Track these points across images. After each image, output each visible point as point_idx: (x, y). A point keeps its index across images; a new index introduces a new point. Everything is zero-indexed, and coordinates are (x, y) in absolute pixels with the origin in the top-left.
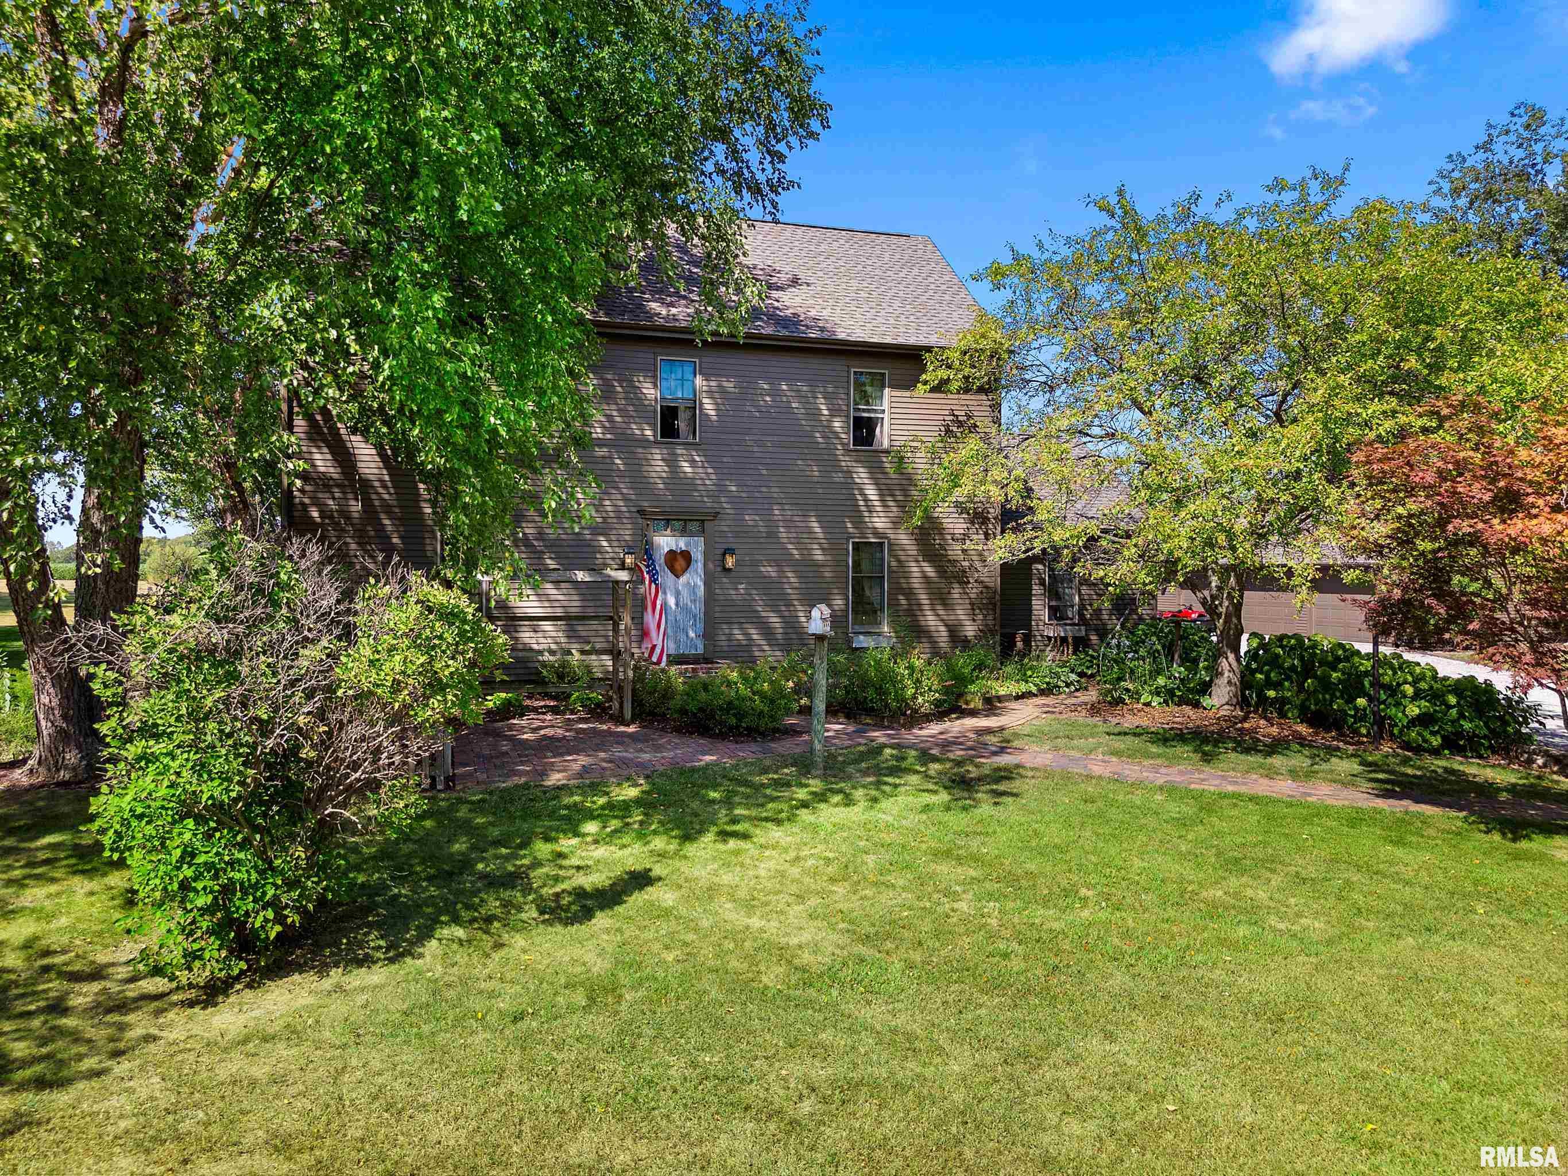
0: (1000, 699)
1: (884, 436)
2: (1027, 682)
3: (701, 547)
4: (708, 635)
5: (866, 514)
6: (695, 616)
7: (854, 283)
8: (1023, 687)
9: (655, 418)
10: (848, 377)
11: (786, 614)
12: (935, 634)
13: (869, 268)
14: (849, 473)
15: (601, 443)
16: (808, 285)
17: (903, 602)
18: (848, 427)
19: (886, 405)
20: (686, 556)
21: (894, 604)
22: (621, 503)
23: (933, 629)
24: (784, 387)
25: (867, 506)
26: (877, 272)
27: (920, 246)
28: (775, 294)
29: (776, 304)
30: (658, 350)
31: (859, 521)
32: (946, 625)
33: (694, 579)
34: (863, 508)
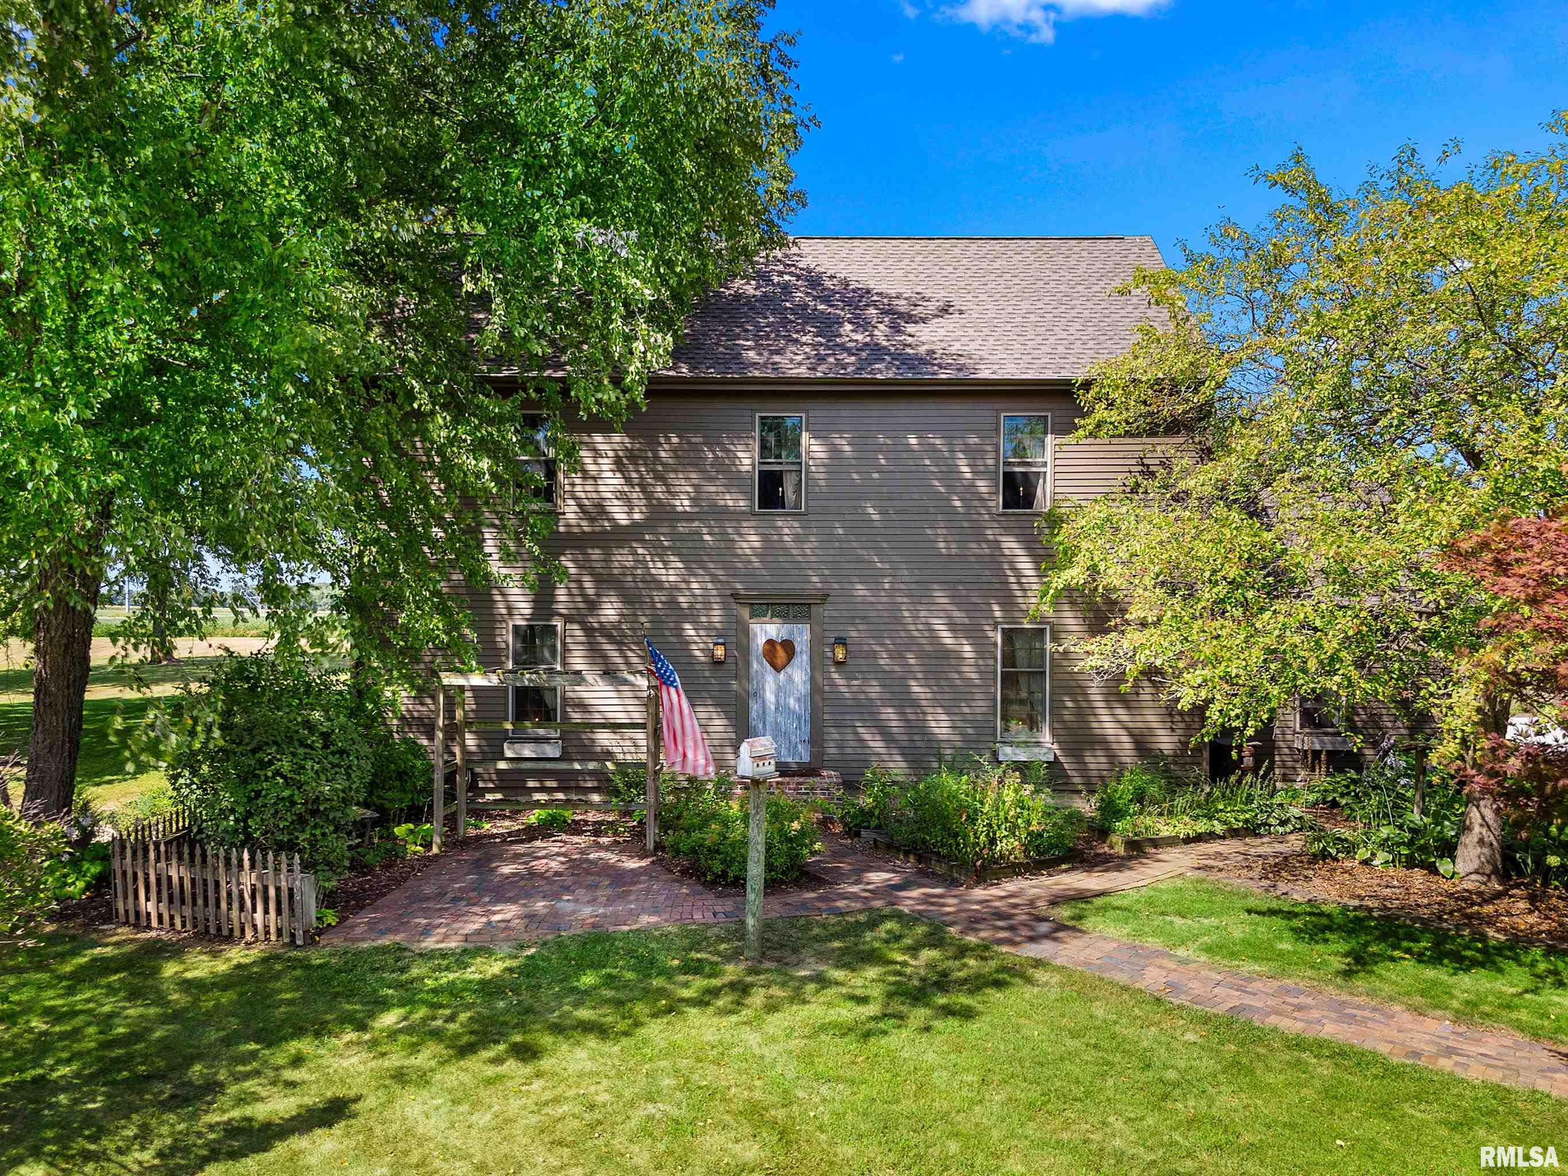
0: (1156, 843)
1: (1045, 495)
2: (1210, 819)
3: (807, 637)
4: (816, 740)
5: (1019, 593)
6: (799, 718)
7: (1025, 305)
8: (1202, 826)
9: (753, 486)
10: (998, 424)
11: (912, 717)
12: (1115, 746)
13: (1052, 284)
14: (996, 544)
15: (686, 517)
16: (961, 312)
17: (1070, 704)
18: (997, 486)
19: (1048, 457)
20: (788, 646)
21: (1057, 707)
22: (710, 586)
23: (1112, 739)
24: (913, 441)
25: (1019, 583)
26: (1062, 288)
27: (1136, 250)
28: (911, 328)
29: (910, 340)
30: (756, 406)
31: (1008, 602)
32: (1131, 735)
33: (798, 674)
34: (1015, 587)
